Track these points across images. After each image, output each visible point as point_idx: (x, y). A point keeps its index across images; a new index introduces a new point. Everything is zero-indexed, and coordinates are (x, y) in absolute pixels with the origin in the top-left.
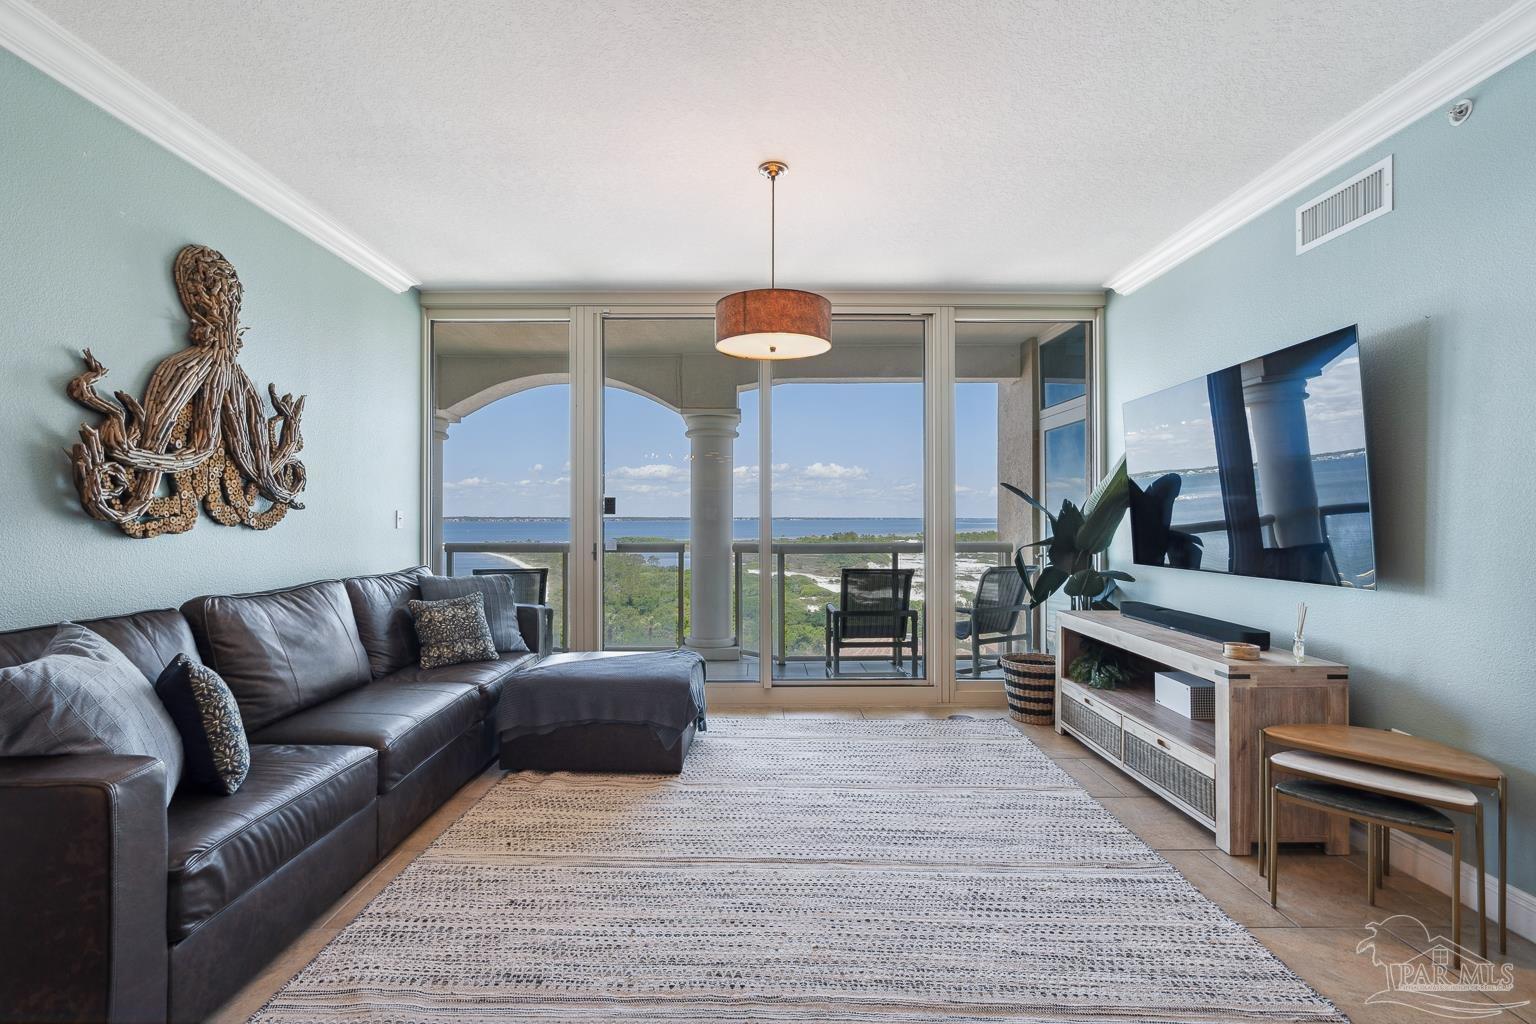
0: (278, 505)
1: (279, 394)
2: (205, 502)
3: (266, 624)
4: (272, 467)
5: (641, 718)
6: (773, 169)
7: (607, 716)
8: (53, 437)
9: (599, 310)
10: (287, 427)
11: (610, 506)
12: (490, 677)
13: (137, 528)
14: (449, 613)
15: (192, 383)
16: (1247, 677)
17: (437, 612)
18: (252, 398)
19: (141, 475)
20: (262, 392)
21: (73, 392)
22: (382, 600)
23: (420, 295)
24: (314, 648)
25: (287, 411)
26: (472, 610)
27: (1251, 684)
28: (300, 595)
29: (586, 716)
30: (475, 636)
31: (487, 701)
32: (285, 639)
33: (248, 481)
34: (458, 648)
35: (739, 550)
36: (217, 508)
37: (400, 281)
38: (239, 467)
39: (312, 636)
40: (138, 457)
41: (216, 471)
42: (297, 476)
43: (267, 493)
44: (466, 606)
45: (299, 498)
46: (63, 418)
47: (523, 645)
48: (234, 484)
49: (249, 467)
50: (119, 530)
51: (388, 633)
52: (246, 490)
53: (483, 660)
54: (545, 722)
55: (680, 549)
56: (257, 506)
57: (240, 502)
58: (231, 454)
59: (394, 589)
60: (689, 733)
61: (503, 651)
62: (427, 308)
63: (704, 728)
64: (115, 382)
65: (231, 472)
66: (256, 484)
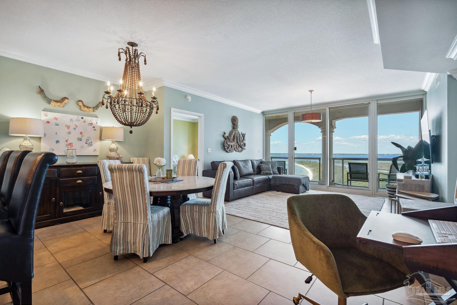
0: (243, 149)
1: (243, 134)
2: (235, 148)
3: (241, 164)
4: (242, 144)
6: (311, 91)
7: (287, 183)
8: (222, 141)
9: (293, 111)
10: (243, 138)
11: (295, 149)
12: (271, 176)
13: (228, 152)
14: (265, 166)
15: (233, 134)
16: (402, 181)
17: (263, 166)
18: (239, 134)
19: (229, 145)
20: (241, 133)
21: (223, 136)
22: (256, 164)
23: (263, 113)
24: (246, 168)
25: (244, 135)
26: (269, 166)
28: (245, 161)
29: (284, 183)
30: (269, 170)
31: (269, 180)
32: (243, 166)
33: (239, 146)
34: (266, 172)
36: (236, 149)
37: (259, 111)
38: (238, 144)
39: (246, 166)
40: (229, 143)
41: (236, 144)
42: (245, 145)
43: (241, 147)
44: (268, 165)
45: (245, 148)
46: (223, 139)
47: (278, 173)
48: (238, 146)
49: (239, 144)
50: (227, 152)
51: (256, 168)
52: (239, 147)
53: (270, 174)
54: (278, 183)
55: (319, 159)
56: (240, 149)
57: (238, 149)
58: (237, 142)
59: (258, 162)
60: (301, 188)
61: (274, 173)
62: (264, 115)
63: (308, 190)
64: (227, 135)
65: (237, 145)
66: (240, 146)
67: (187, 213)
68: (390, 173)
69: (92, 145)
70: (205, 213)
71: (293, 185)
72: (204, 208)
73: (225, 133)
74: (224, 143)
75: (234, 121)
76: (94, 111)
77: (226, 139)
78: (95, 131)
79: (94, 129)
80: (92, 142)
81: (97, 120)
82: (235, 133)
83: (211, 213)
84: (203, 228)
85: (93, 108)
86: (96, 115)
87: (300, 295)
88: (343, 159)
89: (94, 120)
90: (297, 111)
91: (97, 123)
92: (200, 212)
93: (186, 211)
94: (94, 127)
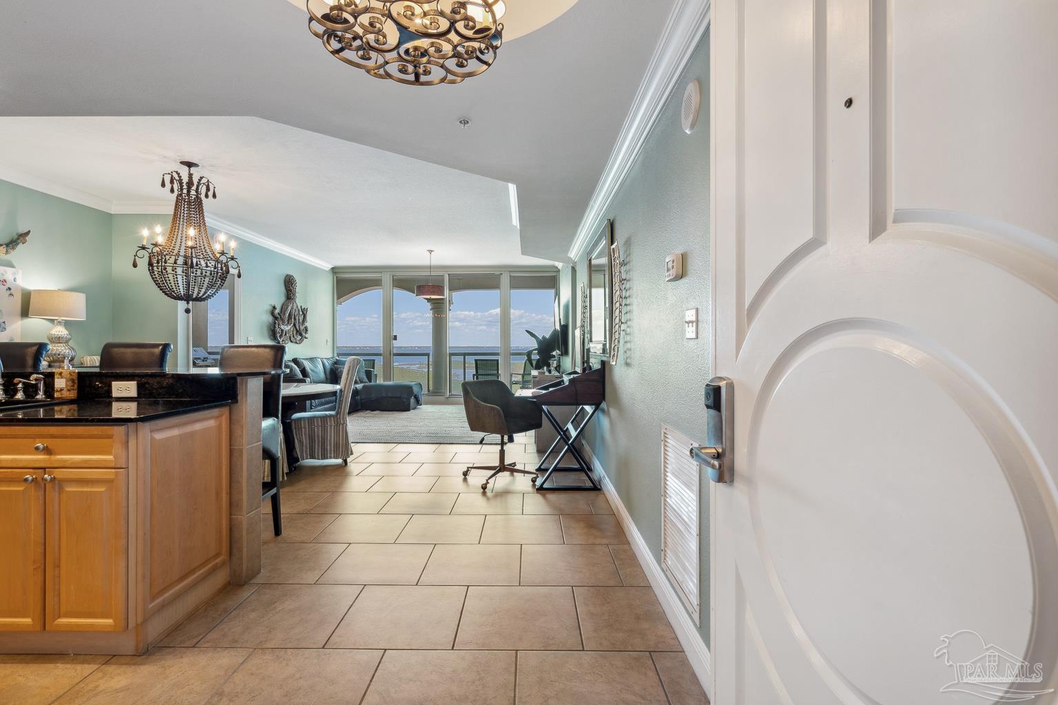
0: (303, 338)
3: (307, 365)
4: (302, 328)
5: (398, 395)
6: (431, 251)
7: (390, 395)
9: (391, 273)
11: (395, 338)
17: (341, 368)
18: (299, 310)
19: (282, 330)
20: (299, 307)
21: (272, 313)
22: (328, 364)
23: (334, 270)
27: (537, 379)
28: (312, 360)
29: (384, 395)
32: (311, 370)
33: (297, 331)
35: (451, 355)
37: (327, 266)
39: (316, 370)
40: (282, 327)
42: (306, 329)
43: (301, 335)
46: (271, 319)
47: (367, 380)
48: (295, 332)
49: (298, 328)
51: (330, 371)
55: (428, 355)
58: (294, 325)
59: (330, 362)
60: (412, 400)
61: (362, 382)
62: (335, 273)
63: (421, 405)
64: (277, 311)
65: (295, 330)
66: (299, 332)
67: (303, 430)
68: (524, 372)
69: (5, 329)
70: (331, 426)
71: (400, 398)
72: (330, 420)
73: (274, 308)
74: (275, 327)
75: (289, 283)
76: (7, 252)
77: (276, 318)
78: (11, 298)
79: (9, 292)
80: (4, 322)
81: (15, 273)
82: (292, 308)
83: (341, 426)
84: (328, 447)
85: (7, 245)
86: (11, 262)
87: (468, 468)
88: (465, 355)
89: (8, 274)
90: (398, 274)
91: (15, 280)
92: (324, 426)
93: (303, 426)
94: (10, 289)
